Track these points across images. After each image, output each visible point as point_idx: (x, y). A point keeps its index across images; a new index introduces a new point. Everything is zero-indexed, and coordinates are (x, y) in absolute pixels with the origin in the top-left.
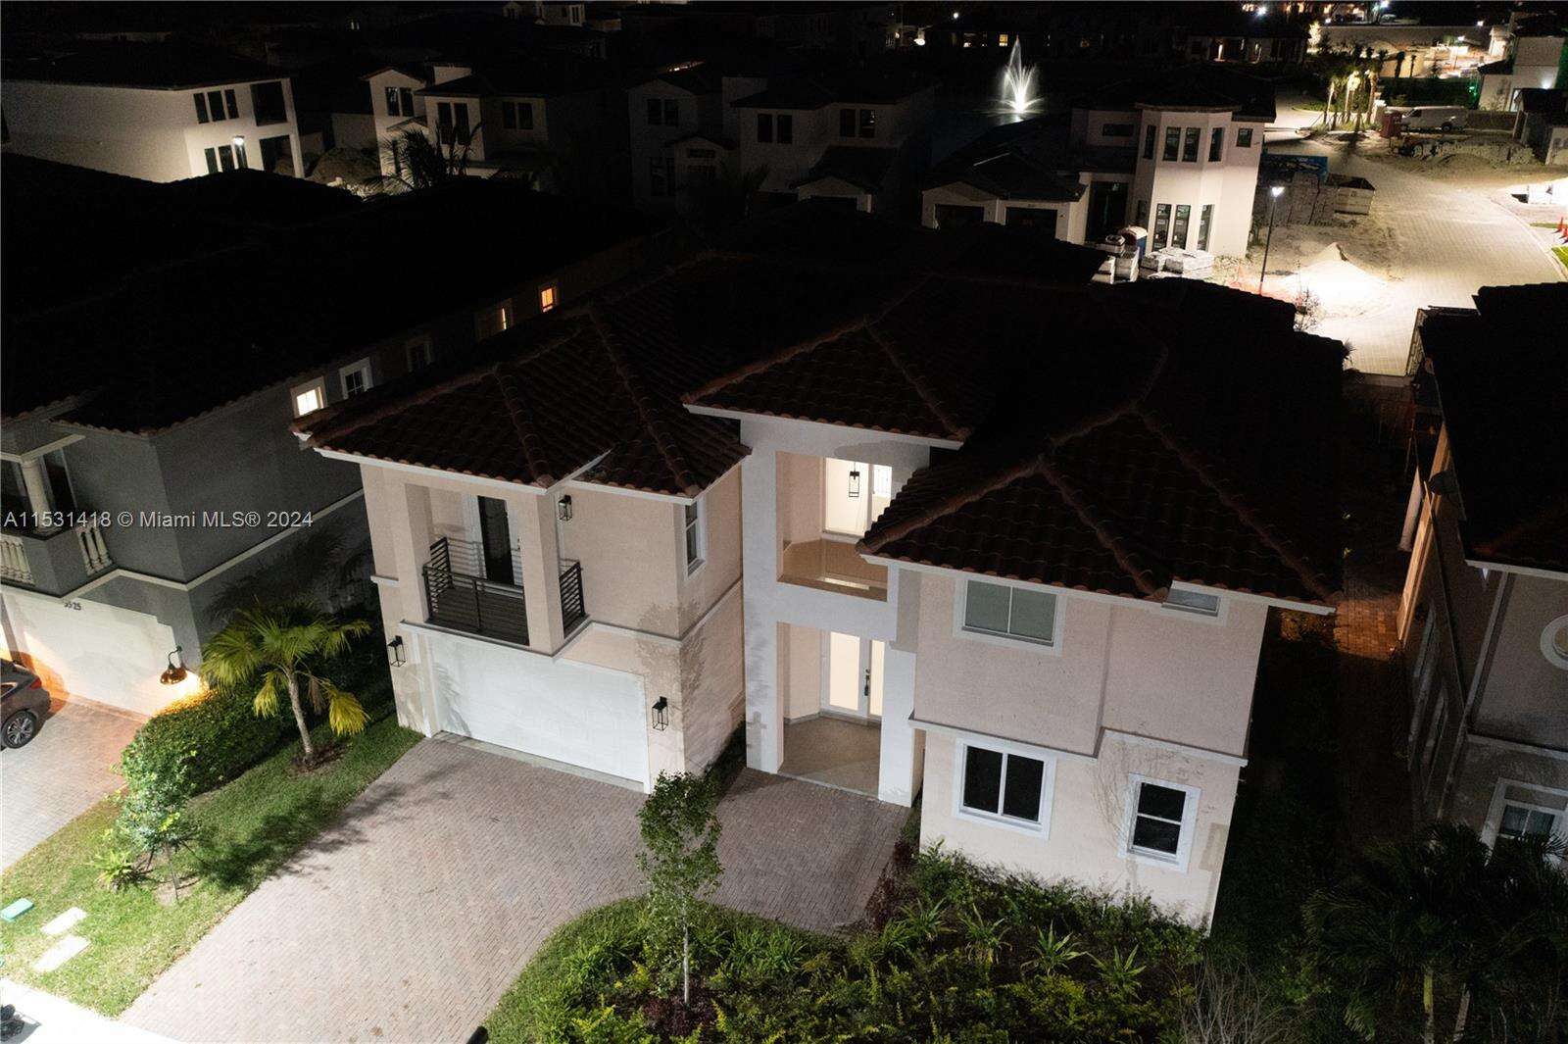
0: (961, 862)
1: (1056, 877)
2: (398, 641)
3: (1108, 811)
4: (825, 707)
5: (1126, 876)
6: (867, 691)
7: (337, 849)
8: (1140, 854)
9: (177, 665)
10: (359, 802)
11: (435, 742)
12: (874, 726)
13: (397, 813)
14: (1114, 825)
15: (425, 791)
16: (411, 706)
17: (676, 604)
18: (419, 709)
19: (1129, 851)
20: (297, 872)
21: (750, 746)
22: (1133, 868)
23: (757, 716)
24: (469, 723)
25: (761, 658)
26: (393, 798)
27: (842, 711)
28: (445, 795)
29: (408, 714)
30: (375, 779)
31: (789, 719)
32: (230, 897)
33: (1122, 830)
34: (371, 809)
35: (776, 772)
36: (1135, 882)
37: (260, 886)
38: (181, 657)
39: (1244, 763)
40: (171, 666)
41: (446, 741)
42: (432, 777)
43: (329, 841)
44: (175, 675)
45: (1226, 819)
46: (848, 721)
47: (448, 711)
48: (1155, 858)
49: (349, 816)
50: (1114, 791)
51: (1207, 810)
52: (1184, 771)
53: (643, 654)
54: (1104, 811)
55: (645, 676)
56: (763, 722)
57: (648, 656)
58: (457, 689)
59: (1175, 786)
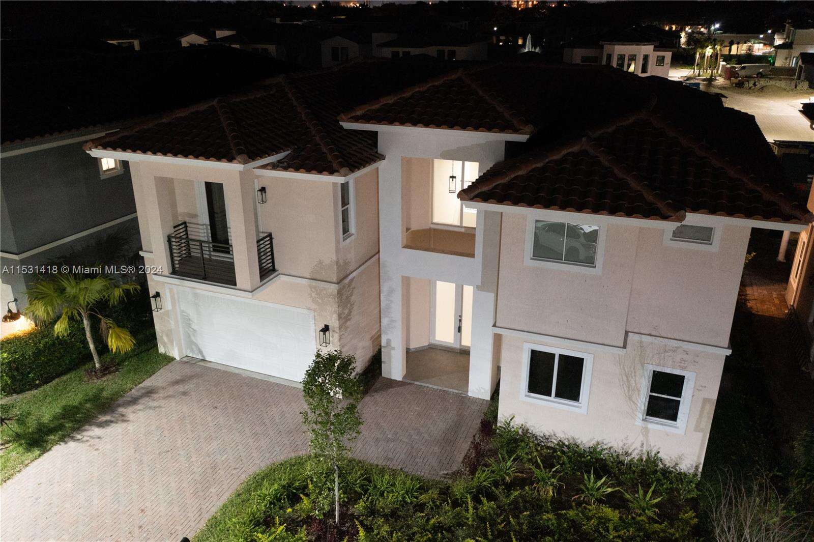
0: (526, 431)
1: (592, 440)
2: (158, 295)
3: (629, 391)
4: (433, 342)
5: (641, 438)
6: (460, 329)
7: (108, 425)
8: (651, 422)
9: (14, 311)
10: (127, 398)
11: (182, 362)
12: (465, 353)
13: (152, 404)
14: (633, 402)
15: (171, 391)
16: (166, 340)
17: (335, 258)
18: (172, 342)
19: (643, 420)
20: (79, 440)
21: (385, 362)
22: (646, 431)
23: (389, 341)
24: (203, 350)
25: (392, 301)
26: (150, 395)
27: (444, 344)
28: (184, 394)
29: (165, 345)
30: (139, 383)
31: (409, 348)
32: (31, 455)
33: (639, 405)
34: (134, 401)
35: (401, 379)
36: (647, 441)
37: (52, 449)
38: (17, 305)
39: (729, 352)
40: (10, 311)
41: (188, 362)
42: (177, 382)
43: (103, 421)
44: (12, 316)
45: (714, 396)
46: (447, 350)
47: (190, 342)
48: (662, 424)
49: (119, 406)
50: (634, 377)
51: (701, 388)
52: (685, 361)
53: (313, 295)
54: (626, 392)
55: (314, 310)
56: (393, 345)
57: (317, 296)
58: (194, 326)
59: (678, 372)
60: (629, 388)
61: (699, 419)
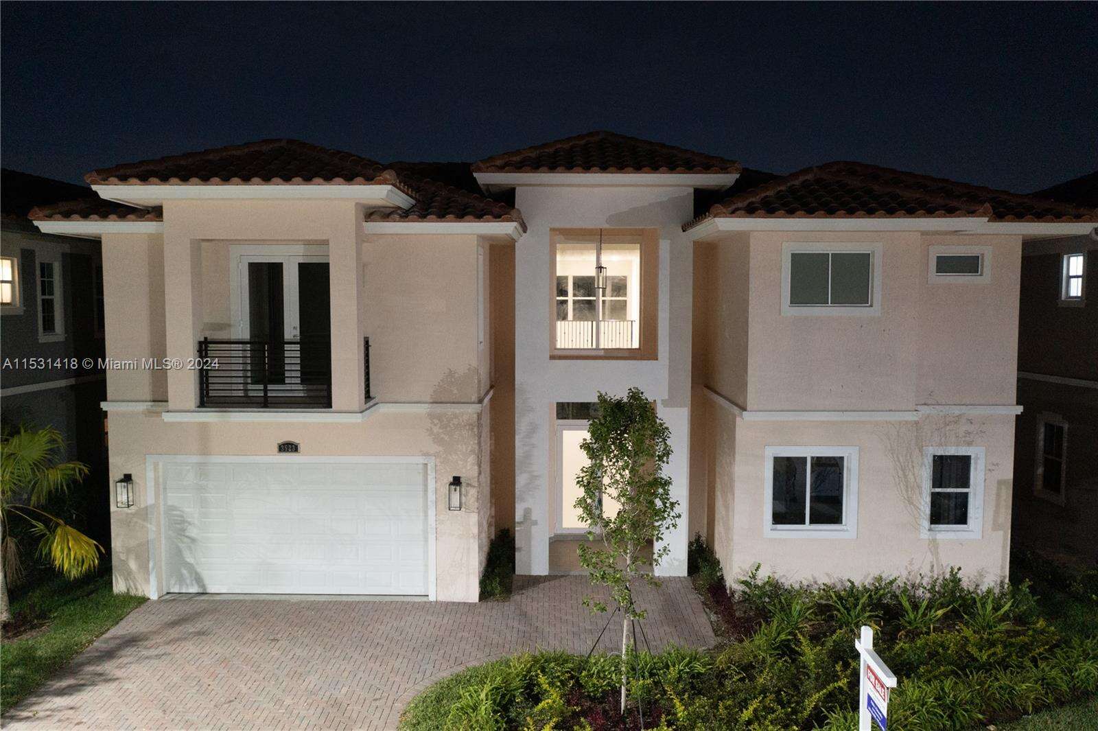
0: (775, 586)
1: (866, 577)
2: (127, 478)
3: (907, 491)
4: (558, 532)
5: (929, 557)
7: (79, 691)
8: (939, 531)
10: (89, 653)
11: (161, 600)
13: (145, 653)
14: (914, 506)
15: (173, 633)
16: (133, 565)
17: (475, 364)
18: (144, 567)
19: (929, 530)
21: (520, 549)
22: (934, 545)
23: (528, 512)
25: (533, 446)
26: (134, 643)
28: (201, 633)
29: (128, 575)
30: (103, 634)
33: (922, 508)
34: (108, 655)
35: (546, 573)
36: (937, 560)
39: (1020, 409)
41: (176, 599)
42: (174, 624)
43: (63, 687)
45: (1009, 475)
47: (178, 563)
48: (951, 532)
49: (81, 665)
50: (912, 469)
51: (993, 467)
52: (969, 433)
53: (436, 430)
54: (904, 492)
55: (436, 455)
56: (534, 518)
57: (441, 431)
58: (193, 532)
59: (962, 451)
60: (907, 487)
61: (997, 512)
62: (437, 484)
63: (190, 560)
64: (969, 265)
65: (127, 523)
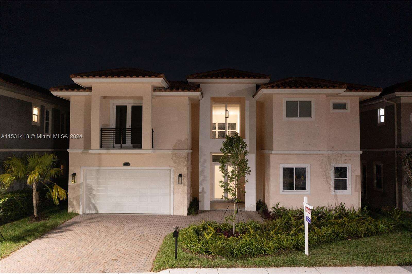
2: (74, 174)
3: (326, 179)
5: (335, 201)
8: (338, 192)
10: (63, 225)
13: (81, 225)
14: (329, 183)
15: (89, 221)
16: (75, 203)
17: (187, 137)
18: (78, 204)
19: (334, 192)
21: (200, 201)
22: (336, 196)
23: (203, 189)
24: (97, 206)
26: (77, 223)
28: (98, 221)
29: (73, 206)
30: (67, 221)
33: (332, 184)
34: (69, 226)
39: (361, 152)
43: (57, 232)
45: (359, 173)
47: (89, 203)
48: (342, 192)
49: (61, 227)
50: (328, 172)
51: (354, 171)
52: (346, 160)
53: (174, 158)
54: (325, 179)
55: (174, 167)
56: (205, 191)
57: (176, 159)
58: (94, 192)
59: (343, 166)
60: (326, 178)
61: (356, 186)
62: (174, 177)
63: (94, 202)
64: (343, 106)
65: (74, 189)
